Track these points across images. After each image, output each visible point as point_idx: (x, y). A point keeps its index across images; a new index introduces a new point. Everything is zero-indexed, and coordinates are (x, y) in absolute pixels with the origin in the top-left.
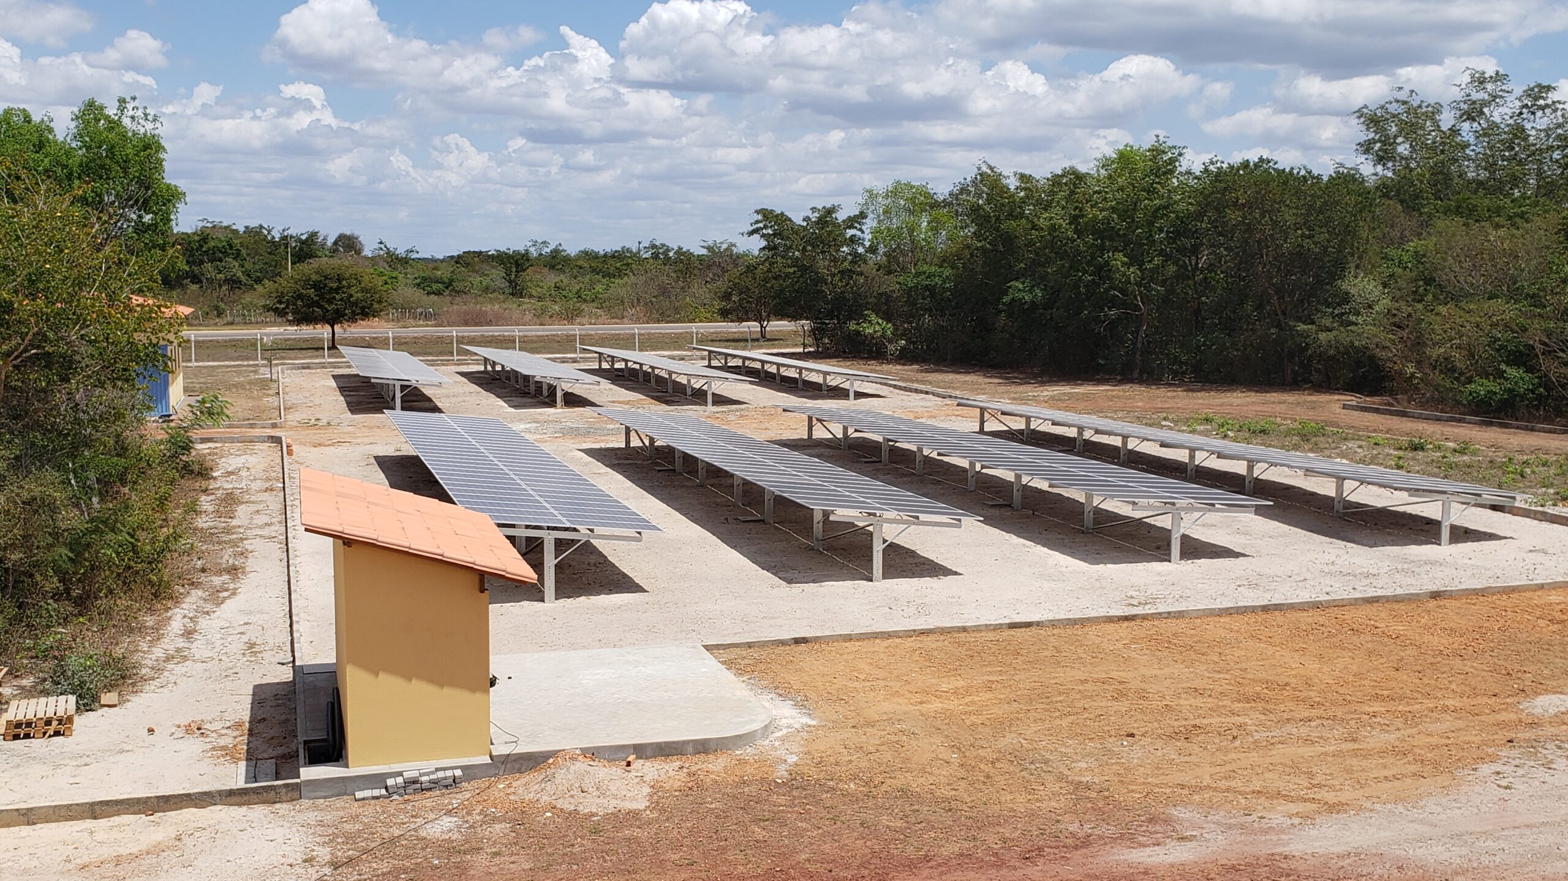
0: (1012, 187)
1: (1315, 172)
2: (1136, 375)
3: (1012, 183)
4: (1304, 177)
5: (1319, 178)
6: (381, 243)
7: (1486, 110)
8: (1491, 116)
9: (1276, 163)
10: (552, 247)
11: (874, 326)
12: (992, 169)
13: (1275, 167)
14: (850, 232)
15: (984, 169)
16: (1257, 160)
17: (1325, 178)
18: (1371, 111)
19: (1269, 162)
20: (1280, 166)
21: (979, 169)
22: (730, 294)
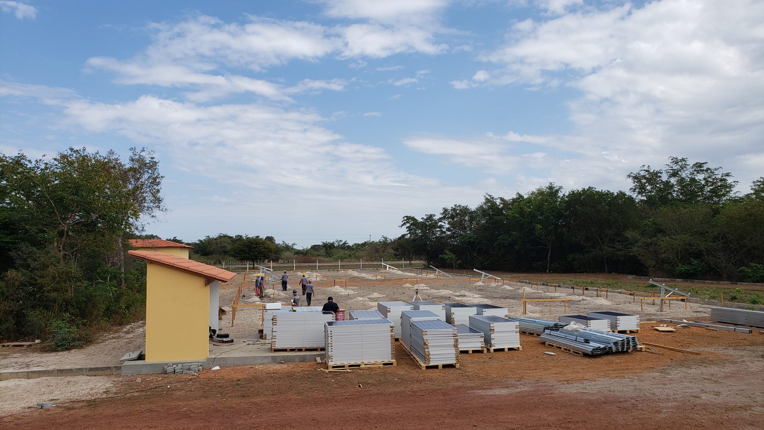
0: (498, 204)
1: (611, 192)
2: (548, 271)
3: (498, 202)
4: (607, 193)
5: (613, 194)
6: (283, 242)
7: (679, 173)
8: (682, 175)
9: (595, 189)
10: (343, 242)
11: (449, 255)
12: (490, 196)
13: (595, 190)
14: (440, 223)
15: (487, 196)
16: (588, 188)
17: (616, 194)
18: (634, 174)
19: (593, 188)
20: (597, 190)
21: (485, 196)
22: (398, 249)
